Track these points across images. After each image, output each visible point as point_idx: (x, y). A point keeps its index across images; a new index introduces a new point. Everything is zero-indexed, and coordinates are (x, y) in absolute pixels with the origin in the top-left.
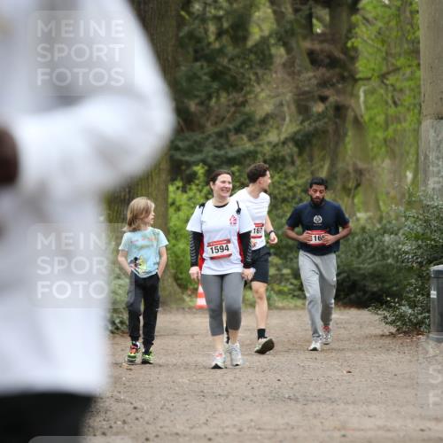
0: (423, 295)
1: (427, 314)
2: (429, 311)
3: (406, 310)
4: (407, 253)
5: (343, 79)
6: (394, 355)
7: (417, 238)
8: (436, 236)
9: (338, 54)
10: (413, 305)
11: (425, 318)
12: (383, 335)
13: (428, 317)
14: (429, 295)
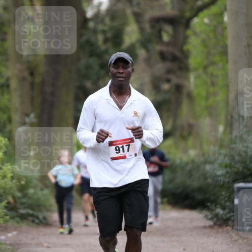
0: (230, 201)
1: (232, 214)
2: (233, 212)
3: (219, 211)
4: (219, 176)
5: (180, 69)
6: (212, 240)
7: (226, 166)
8: (238, 165)
9: (178, 53)
10: (224, 208)
11: (231, 216)
12: (205, 227)
13: (233, 216)
14: (233, 202)
